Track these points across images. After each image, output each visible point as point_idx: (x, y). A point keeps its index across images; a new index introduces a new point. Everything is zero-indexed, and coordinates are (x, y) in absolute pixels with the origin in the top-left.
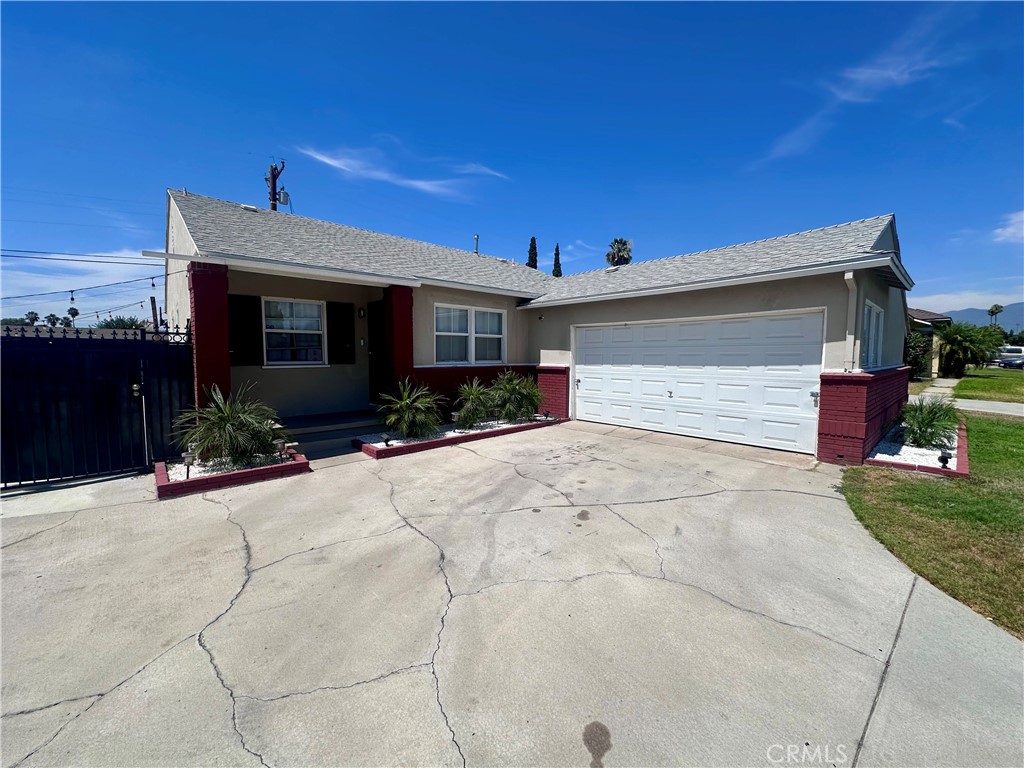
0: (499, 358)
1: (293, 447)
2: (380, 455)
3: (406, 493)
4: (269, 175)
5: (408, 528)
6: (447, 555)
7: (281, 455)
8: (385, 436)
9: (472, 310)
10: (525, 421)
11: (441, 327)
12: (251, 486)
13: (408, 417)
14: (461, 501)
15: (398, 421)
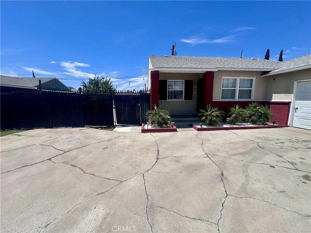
0: (250, 98)
1: (173, 124)
2: (199, 130)
3: (208, 145)
4: (172, 48)
5: (208, 158)
6: (224, 174)
7: (169, 126)
8: (201, 124)
9: (238, 79)
10: (261, 125)
11: (224, 86)
12: (161, 133)
13: (209, 118)
14: (230, 153)
15: (206, 119)
